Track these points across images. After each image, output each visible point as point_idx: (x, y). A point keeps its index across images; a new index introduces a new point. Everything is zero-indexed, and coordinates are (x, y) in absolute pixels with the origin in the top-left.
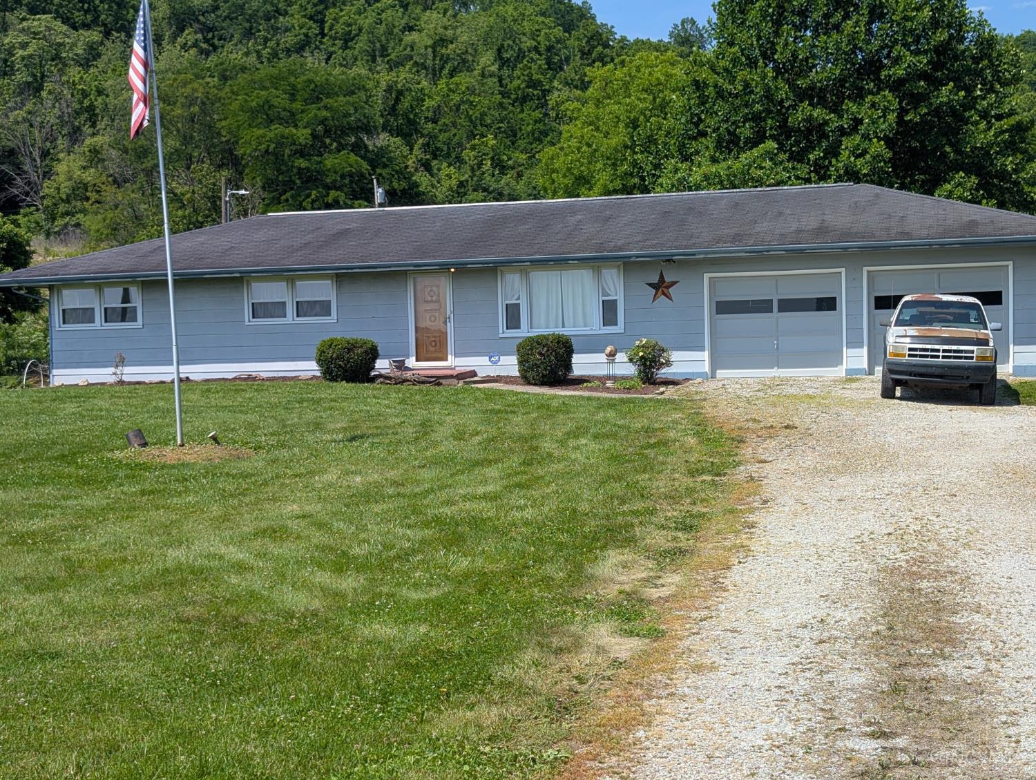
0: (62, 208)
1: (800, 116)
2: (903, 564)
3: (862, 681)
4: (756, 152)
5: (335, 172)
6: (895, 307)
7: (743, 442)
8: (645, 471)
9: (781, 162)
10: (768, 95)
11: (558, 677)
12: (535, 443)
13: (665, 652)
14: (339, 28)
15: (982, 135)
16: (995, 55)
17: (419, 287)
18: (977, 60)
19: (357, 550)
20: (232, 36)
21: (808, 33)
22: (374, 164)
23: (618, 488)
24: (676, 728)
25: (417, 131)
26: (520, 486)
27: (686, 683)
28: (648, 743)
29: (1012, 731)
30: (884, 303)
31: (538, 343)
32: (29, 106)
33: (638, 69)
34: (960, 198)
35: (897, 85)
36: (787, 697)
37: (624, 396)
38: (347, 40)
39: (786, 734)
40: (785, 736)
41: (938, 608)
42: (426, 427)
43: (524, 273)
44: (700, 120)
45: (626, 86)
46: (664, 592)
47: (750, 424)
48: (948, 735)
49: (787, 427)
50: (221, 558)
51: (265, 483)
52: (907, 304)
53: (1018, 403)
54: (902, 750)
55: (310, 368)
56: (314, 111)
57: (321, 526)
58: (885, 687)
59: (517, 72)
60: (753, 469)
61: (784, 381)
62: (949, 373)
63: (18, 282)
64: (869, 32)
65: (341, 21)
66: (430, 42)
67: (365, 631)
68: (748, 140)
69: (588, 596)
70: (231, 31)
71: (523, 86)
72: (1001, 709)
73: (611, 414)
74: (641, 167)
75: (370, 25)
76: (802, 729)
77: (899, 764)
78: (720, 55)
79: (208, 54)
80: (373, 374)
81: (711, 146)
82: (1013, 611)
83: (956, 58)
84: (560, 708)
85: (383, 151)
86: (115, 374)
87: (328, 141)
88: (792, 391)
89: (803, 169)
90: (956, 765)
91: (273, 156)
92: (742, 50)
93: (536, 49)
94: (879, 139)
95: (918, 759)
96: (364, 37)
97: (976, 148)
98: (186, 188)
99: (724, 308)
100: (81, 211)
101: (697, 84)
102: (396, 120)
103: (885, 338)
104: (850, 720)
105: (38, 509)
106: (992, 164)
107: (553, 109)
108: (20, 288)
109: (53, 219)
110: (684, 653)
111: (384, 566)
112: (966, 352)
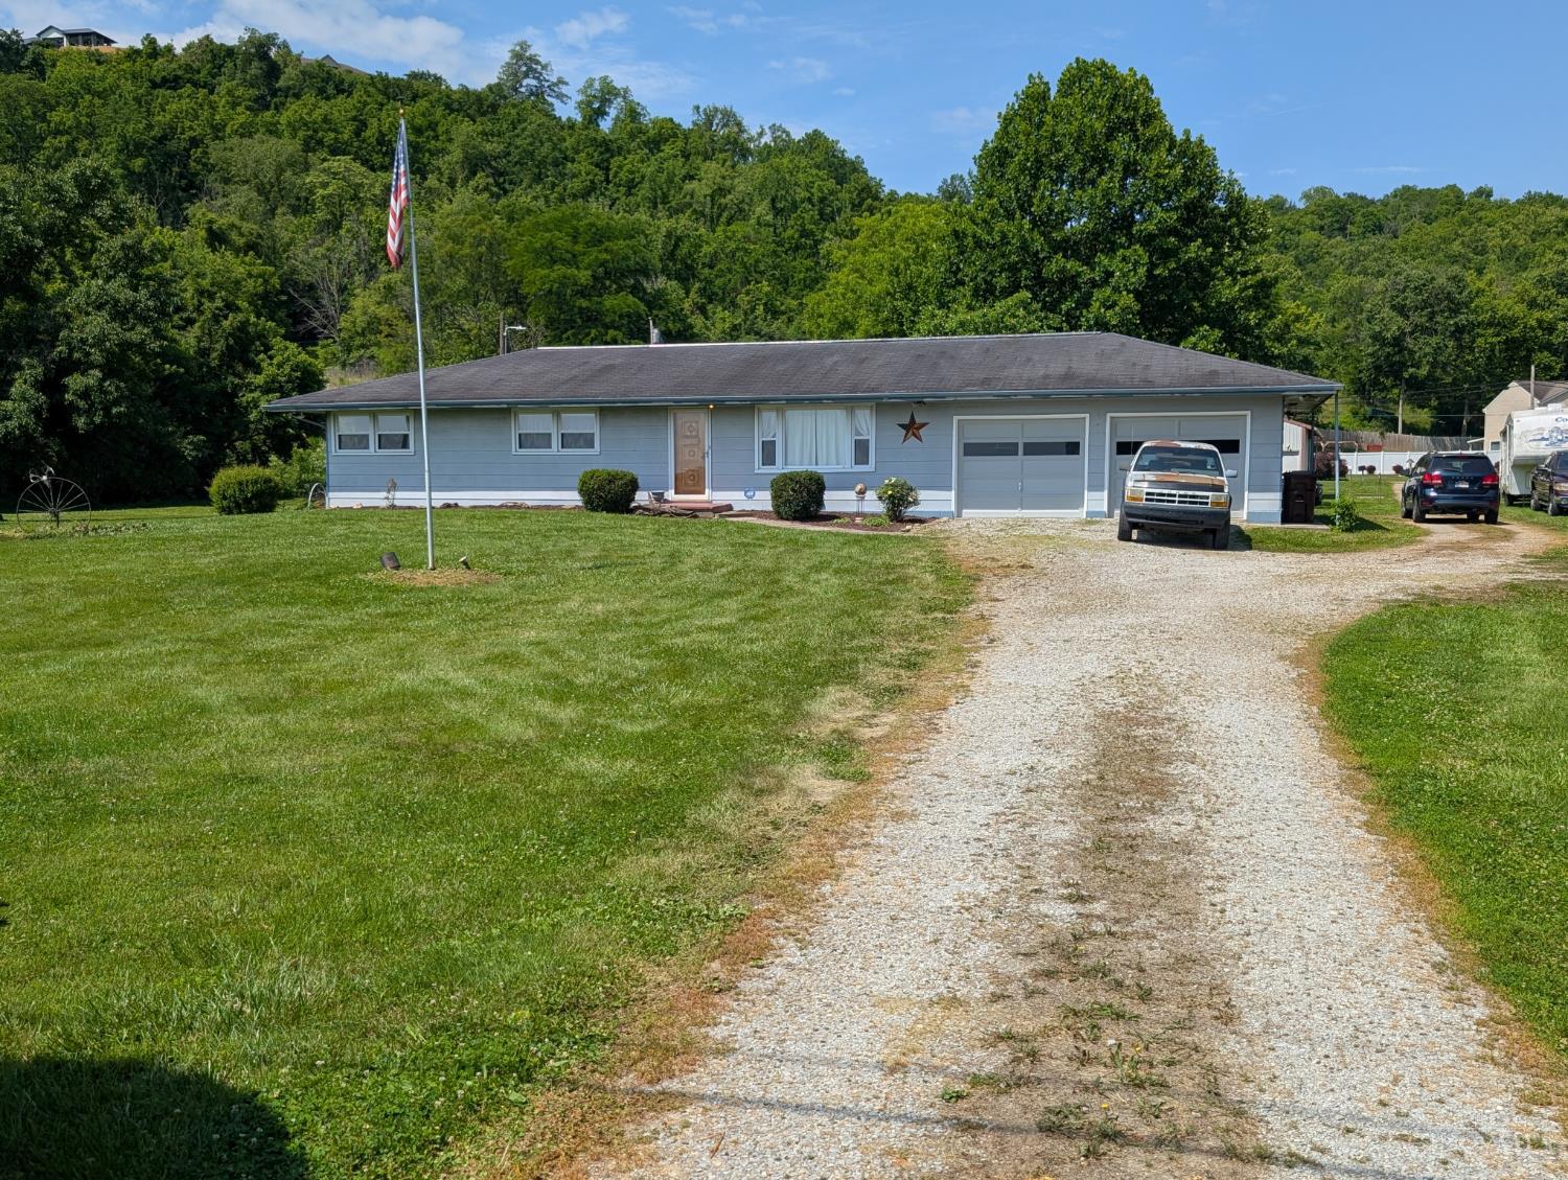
0: (358, 341)
1: (1054, 267)
2: (1121, 709)
3: (1066, 835)
4: (1010, 301)
5: (614, 313)
6: (1135, 453)
7: (980, 580)
8: (879, 607)
9: (1035, 311)
10: (1024, 247)
11: (754, 820)
12: (777, 576)
13: (868, 796)
14: (623, 175)
15: (1227, 290)
16: (1243, 214)
17: (679, 422)
18: (1225, 217)
19: (582, 680)
20: (522, 181)
21: (1065, 188)
22: (650, 305)
23: (850, 624)
24: (865, 883)
25: (694, 276)
26: (755, 618)
27: (883, 832)
28: (831, 900)
29: (1218, 898)
30: (1126, 448)
31: (791, 480)
32: (328, 243)
33: (904, 219)
34: (1203, 350)
35: (1148, 240)
36: (985, 851)
37: (871, 533)
38: (631, 186)
39: (979, 894)
40: (976, 897)
41: (1152, 757)
42: (674, 558)
43: (780, 411)
44: (959, 269)
45: (892, 235)
46: (878, 732)
47: (988, 563)
48: (1150, 901)
49: (1023, 567)
50: (446, 683)
51: (508, 609)
52: (1148, 450)
53: (1250, 548)
54: (1098, 917)
55: (572, 498)
56: (595, 254)
57: (553, 653)
58: (1089, 844)
59: (791, 222)
60: (984, 607)
61: (1026, 522)
62: (1184, 517)
63: (296, 408)
64: (1123, 187)
65: (625, 169)
66: (709, 192)
67: (571, 765)
68: (1003, 289)
69: (801, 735)
70: (521, 176)
71: (796, 236)
72: (1207, 872)
73: (855, 550)
74: (900, 314)
75: (652, 173)
76: (996, 888)
77: (1094, 934)
78: (980, 207)
79: (498, 197)
80: (633, 505)
81: (968, 294)
82: (1229, 762)
83: (1205, 215)
84: (751, 855)
85: (660, 294)
86: (387, 498)
87: (608, 283)
88: (1033, 531)
89: (1055, 319)
90: (1154, 937)
91: (556, 296)
92: (1001, 202)
93: (810, 200)
94: (1129, 292)
95: (1114, 929)
96: (646, 185)
97: (1221, 303)
98: (473, 324)
99: (971, 450)
100: (375, 345)
101: (956, 234)
102: (674, 265)
103: (1124, 484)
104: (1048, 880)
105: (281, 628)
106: (1235, 318)
107: (824, 257)
108: (298, 414)
109: (349, 351)
110: (886, 799)
111: (607, 696)
112: (1202, 497)
